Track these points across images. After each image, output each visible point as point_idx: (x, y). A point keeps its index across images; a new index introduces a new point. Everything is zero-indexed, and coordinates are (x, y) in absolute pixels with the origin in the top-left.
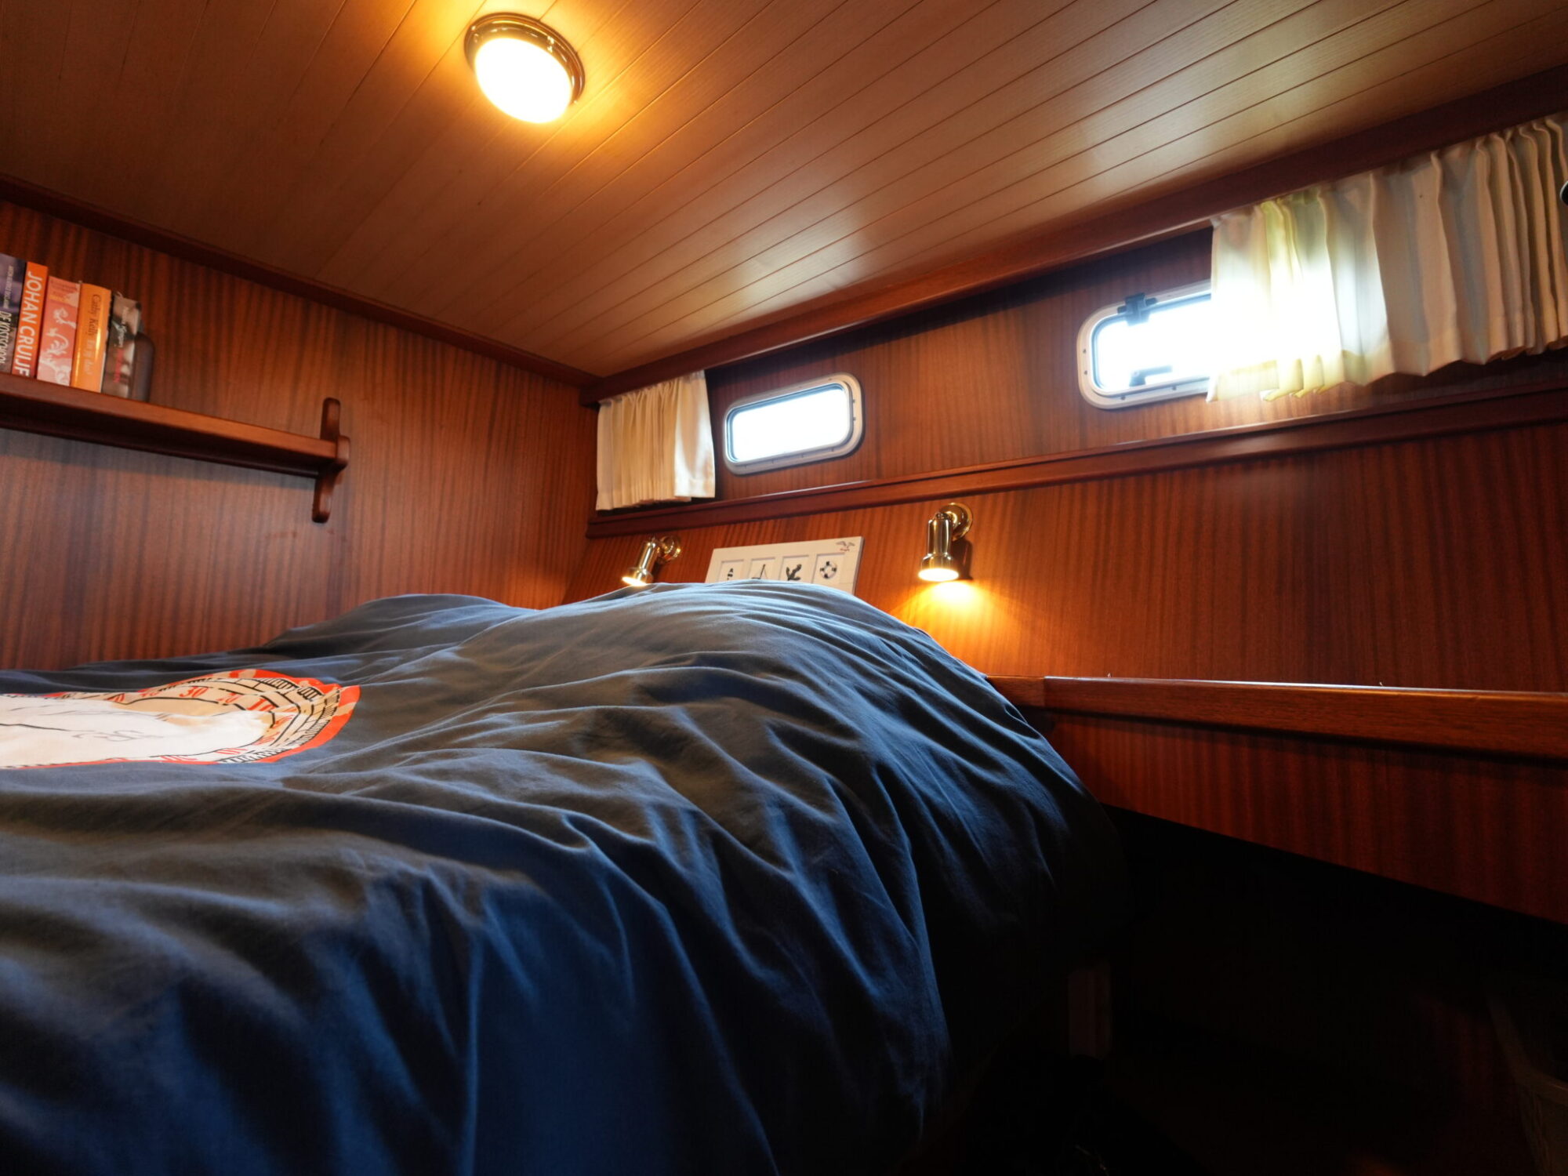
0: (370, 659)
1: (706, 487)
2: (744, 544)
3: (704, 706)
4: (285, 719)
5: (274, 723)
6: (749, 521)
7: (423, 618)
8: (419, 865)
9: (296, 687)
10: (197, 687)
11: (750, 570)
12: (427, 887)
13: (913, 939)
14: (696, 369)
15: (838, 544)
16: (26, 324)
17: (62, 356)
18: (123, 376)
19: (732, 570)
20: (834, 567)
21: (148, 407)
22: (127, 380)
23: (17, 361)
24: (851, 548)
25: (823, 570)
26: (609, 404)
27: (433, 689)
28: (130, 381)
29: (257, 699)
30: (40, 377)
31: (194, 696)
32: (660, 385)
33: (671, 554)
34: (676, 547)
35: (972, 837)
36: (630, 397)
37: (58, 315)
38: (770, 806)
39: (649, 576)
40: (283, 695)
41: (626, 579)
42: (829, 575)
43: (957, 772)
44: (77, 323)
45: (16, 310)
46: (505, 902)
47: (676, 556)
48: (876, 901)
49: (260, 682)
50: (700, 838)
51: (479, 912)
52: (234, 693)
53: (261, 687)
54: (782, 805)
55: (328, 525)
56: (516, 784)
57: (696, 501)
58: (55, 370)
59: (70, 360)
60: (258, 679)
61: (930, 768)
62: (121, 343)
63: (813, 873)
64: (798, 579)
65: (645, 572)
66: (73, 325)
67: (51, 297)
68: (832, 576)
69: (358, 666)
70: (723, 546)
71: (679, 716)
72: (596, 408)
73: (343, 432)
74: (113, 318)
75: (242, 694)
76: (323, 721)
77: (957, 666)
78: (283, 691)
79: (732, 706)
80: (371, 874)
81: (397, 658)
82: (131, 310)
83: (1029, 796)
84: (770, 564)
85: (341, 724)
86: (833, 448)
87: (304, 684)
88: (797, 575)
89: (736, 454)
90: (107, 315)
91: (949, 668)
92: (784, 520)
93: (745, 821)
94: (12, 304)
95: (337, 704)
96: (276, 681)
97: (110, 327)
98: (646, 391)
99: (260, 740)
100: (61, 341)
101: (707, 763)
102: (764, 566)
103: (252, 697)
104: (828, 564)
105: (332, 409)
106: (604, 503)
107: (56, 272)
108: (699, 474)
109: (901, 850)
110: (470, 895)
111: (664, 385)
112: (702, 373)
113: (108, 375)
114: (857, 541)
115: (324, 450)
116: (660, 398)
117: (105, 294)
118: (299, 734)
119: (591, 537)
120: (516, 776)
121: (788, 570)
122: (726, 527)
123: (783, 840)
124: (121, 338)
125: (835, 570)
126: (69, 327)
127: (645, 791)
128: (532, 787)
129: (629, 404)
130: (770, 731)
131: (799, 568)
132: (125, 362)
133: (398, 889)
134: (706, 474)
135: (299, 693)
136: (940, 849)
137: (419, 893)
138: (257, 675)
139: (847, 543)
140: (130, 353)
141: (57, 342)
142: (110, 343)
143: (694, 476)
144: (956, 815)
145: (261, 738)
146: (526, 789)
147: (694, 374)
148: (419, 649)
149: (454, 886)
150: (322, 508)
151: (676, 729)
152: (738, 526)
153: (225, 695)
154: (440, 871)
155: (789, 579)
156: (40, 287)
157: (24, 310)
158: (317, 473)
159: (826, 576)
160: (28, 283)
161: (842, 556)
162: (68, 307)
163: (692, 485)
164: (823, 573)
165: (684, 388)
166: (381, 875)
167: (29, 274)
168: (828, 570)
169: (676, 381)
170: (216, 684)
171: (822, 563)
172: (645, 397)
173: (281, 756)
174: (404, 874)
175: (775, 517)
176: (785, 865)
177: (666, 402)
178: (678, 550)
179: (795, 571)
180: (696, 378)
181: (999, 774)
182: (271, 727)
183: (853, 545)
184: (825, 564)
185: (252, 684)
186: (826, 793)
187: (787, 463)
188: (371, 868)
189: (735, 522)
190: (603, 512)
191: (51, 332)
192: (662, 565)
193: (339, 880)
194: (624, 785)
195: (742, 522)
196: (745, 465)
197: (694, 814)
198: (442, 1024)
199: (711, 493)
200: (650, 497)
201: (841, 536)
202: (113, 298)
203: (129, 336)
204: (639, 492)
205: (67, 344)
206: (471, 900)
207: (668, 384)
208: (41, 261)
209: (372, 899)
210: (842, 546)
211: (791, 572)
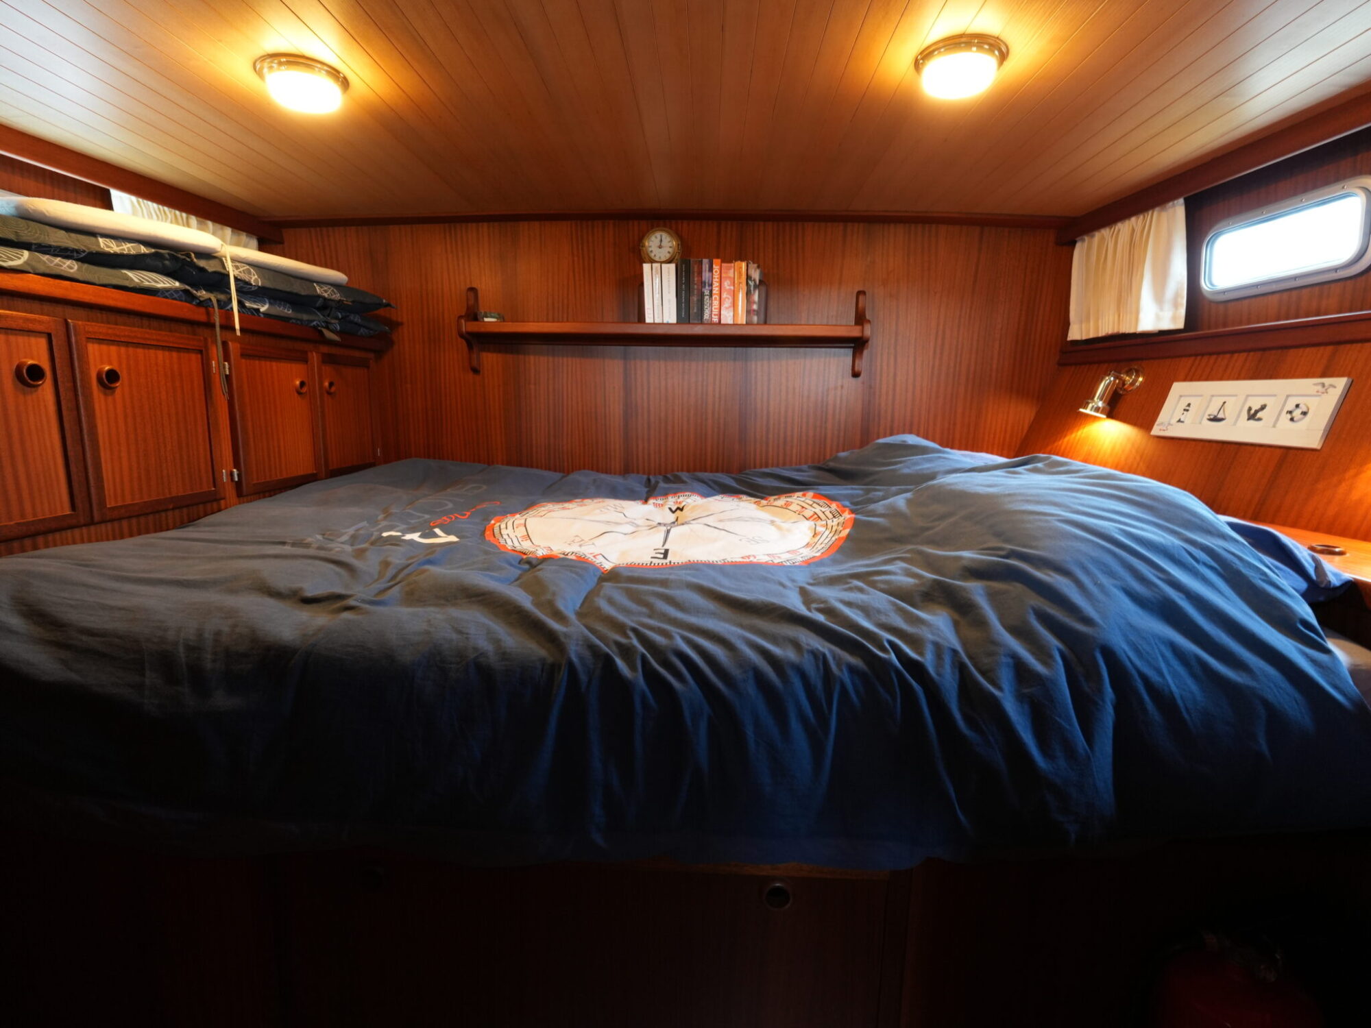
0: (868, 491)
1: (1174, 319)
2: (1207, 379)
3: (997, 585)
4: (820, 533)
5: (815, 534)
6: (1218, 353)
7: (901, 462)
8: (823, 647)
9: (830, 507)
10: (787, 501)
11: (1208, 407)
12: (824, 656)
13: (1089, 750)
14: (1174, 198)
15: (1315, 384)
16: (715, 294)
17: (730, 307)
18: (754, 311)
19: (1189, 405)
20: (1305, 409)
21: (766, 327)
22: (755, 313)
23: (713, 316)
24: (1331, 390)
25: (1290, 412)
26: (1083, 240)
27: (884, 529)
28: (757, 313)
29: (812, 513)
30: (722, 322)
31: (787, 506)
32: (1133, 219)
33: (1133, 384)
34: (1138, 376)
35: (1183, 710)
36: (1105, 232)
37: (726, 284)
38: (1005, 656)
39: (1104, 408)
40: (823, 512)
41: (1082, 410)
42: (1295, 419)
43: (1194, 663)
44: (734, 286)
45: (710, 288)
46: (852, 669)
47: (1138, 384)
48: (1063, 723)
49: (814, 502)
50: (953, 663)
51: (841, 670)
52: (803, 507)
53: (815, 505)
54: (1015, 658)
55: (860, 379)
56: (877, 616)
57: (1162, 333)
58: (727, 317)
59: (732, 309)
60: (816, 500)
61: (1163, 656)
62: (752, 291)
63: (1020, 697)
64: (1260, 419)
65: (1100, 404)
66: (732, 288)
67: (723, 275)
68: (1300, 420)
69: (862, 496)
70: (1185, 379)
71: (976, 590)
72: (1072, 244)
73: (868, 317)
74: (748, 277)
75: (806, 509)
76: (834, 539)
77: (1263, 577)
78: (823, 509)
79: (1017, 588)
80: (806, 647)
81: (880, 494)
82: (755, 271)
83: (1270, 697)
84: (1231, 402)
85: (840, 543)
86: (1336, 269)
87: (834, 506)
88: (1259, 415)
89: (1215, 282)
90: (746, 277)
91: (1251, 579)
92: (1259, 354)
93: (986, 660)
94: (709, 286)
95: (841, 529)
96: (821, 502)
97: (747, 283)
98: (1119, 225)
99: (808, 545)
100: (728, 298)
101: (980, 623)
102: (1225, 403)
103: (808, 513)
104: (1297, 406)
105: (861, 298)
106: (1076, 333)
107: (723, 261)
108: (1168, 306)
109: (1101, 703)
110: (839, 662)
111: (1138, 218)
112: (1181, 201)
113: (749, 312)
114: (1341, 383)
115: (855, 332)
116: (1133, 230)
117: (744, 265)
118: (823, 545)
119: (1061, 364)
120: (879, 611)
121: (1250, 409)
122: (1192, 359)
123: (1006, 676)
124: (752, 289)
125: (1304, 413)
126: (730, 289)
127: (933, 634)
128: (883, 619)
129: (1103, 239)
130: (1031, 611)
131: (1263, 408)
132: (754, 302)
133: (815, 654)
134: (1176, 305)
135: (830, 512)
136: (1145, 710)
137: (821, 657)
138: (814, 497)
139: (1327, 384)
140: (756, 297)
141: (727, 300)
142: (748, 294)
143: (1161, 309)
144: (1171, 692)
145: (808, 544)
146: (880, 619)
147: (1171, 204)
148: (894, 488)
149: (834, 658)
150: (856, 369)
151: (970, 599)
152: (1206, 358)
153: (799, 508)
154: (831, 651)
155: (1248, 419)
156: (718, 272)
157: (714, 286)
158: (853, 345)
159: (1292, 419)
160: (714, 271)
161: (1318, 398)
162: (730, 278)
163: (1158, 318)
164: (1289, 416)
165: (1159, 216)
166: (809, 648)
167: (714, 266)
168: (1297, 413)
169: (1150, 212)
170: (797, 500)
171: (1290, 406)
172: (1119, 230)
173: (810, 561)
174: (818, 649)
175: (1249, 351)
176: (1000, 689)
177: (1138, 235)
178: (1141, 379)
179: (1257, 412)
180: (1174, 206)
181: (1244, 675)
182: (813, 536)
183: (1335, 387)
184: (1294, 406)
185: (811, 503)
186: (1051, 657)
187: (1274, 288)
188: (808, 645)
189: (1203, 355)
190: (1075, 343)
191: (724, 295)
192: (1121, 395)
193: (797, 645)
194: (924, 628)
195: (1211, 354)
196: (1224, 292)
197: (955, 652)
198: (824, 702)
199: (1180, 325)
200: (1116, 331)
201: (1323, 375)
202: (747, 266)
203: (755, 286)
204: (1106, 326)
205: (731, 300)
206: (839, 664)
207: (1141, 217)
208: (718, 257)
209: (806, 655)
210: (1320, 388)
211: (1252, 412)
